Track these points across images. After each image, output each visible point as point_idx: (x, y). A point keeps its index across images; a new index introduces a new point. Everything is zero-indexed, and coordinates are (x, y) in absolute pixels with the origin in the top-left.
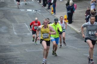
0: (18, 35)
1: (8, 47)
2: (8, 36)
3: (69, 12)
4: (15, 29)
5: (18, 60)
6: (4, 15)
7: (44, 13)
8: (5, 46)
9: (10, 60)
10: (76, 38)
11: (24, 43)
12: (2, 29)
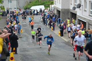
1: (27, 49)
2: (27, 43)
5: (32, 57)
6: (25, 31)
7: (47, 30)
8: (25, 49)
9: (28, 57)
10: (65, 45)
11: (35, 47)
12: (24, 39)
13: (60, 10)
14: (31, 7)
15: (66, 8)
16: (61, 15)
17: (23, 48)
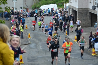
0: (43, 50)
1: (36, 58)
2: (37, 50)
3: (78, 34)
4: (41, 46)
6: (34, 36)
8: (34, 57)
11: (46, 55)
12: (32, 46)
13: (77, 10)
14: (41, 6)
15: (84, 7)
16: (77, 16)
17: (32, 57)
